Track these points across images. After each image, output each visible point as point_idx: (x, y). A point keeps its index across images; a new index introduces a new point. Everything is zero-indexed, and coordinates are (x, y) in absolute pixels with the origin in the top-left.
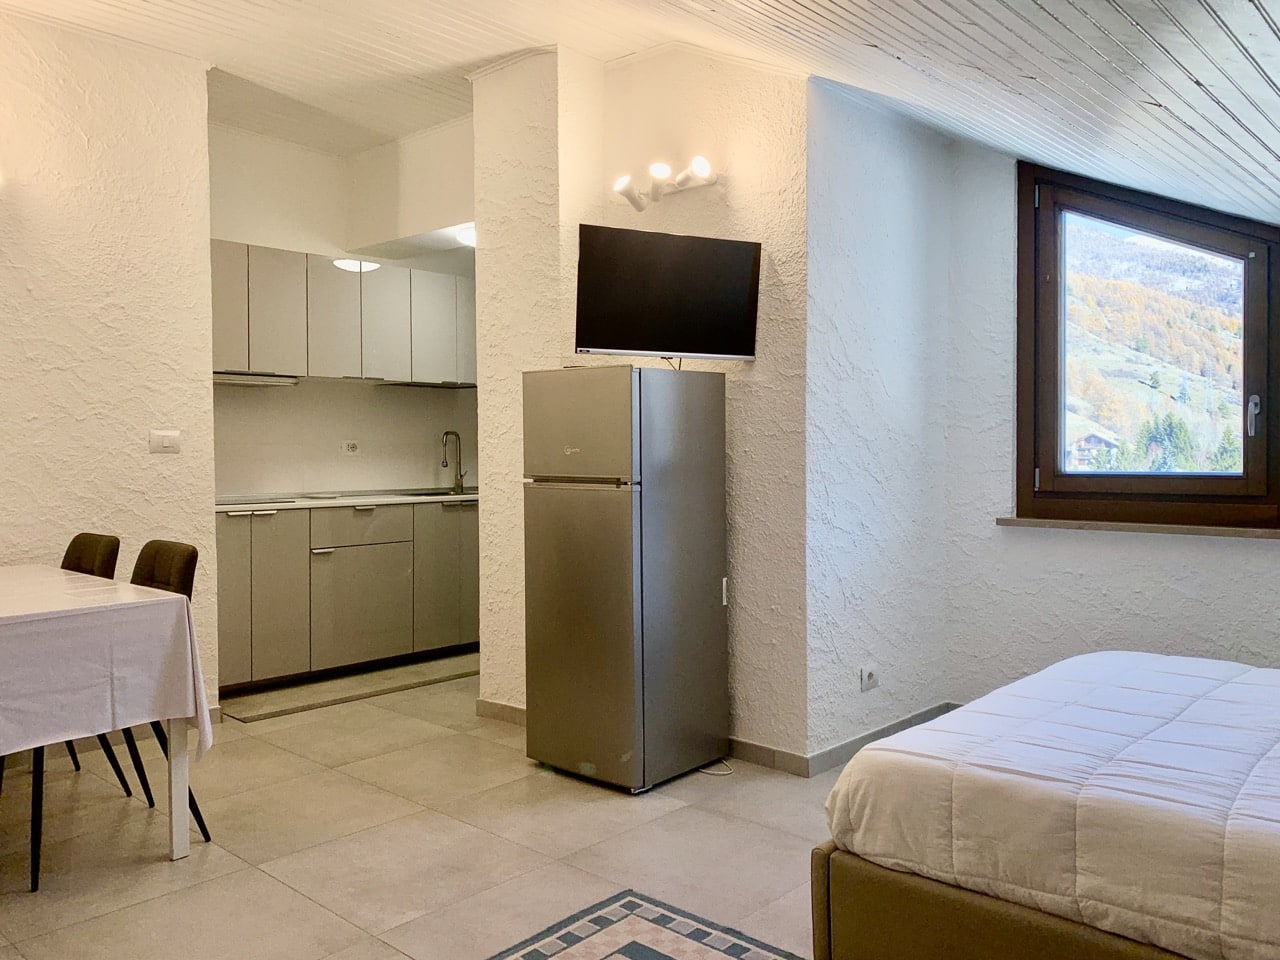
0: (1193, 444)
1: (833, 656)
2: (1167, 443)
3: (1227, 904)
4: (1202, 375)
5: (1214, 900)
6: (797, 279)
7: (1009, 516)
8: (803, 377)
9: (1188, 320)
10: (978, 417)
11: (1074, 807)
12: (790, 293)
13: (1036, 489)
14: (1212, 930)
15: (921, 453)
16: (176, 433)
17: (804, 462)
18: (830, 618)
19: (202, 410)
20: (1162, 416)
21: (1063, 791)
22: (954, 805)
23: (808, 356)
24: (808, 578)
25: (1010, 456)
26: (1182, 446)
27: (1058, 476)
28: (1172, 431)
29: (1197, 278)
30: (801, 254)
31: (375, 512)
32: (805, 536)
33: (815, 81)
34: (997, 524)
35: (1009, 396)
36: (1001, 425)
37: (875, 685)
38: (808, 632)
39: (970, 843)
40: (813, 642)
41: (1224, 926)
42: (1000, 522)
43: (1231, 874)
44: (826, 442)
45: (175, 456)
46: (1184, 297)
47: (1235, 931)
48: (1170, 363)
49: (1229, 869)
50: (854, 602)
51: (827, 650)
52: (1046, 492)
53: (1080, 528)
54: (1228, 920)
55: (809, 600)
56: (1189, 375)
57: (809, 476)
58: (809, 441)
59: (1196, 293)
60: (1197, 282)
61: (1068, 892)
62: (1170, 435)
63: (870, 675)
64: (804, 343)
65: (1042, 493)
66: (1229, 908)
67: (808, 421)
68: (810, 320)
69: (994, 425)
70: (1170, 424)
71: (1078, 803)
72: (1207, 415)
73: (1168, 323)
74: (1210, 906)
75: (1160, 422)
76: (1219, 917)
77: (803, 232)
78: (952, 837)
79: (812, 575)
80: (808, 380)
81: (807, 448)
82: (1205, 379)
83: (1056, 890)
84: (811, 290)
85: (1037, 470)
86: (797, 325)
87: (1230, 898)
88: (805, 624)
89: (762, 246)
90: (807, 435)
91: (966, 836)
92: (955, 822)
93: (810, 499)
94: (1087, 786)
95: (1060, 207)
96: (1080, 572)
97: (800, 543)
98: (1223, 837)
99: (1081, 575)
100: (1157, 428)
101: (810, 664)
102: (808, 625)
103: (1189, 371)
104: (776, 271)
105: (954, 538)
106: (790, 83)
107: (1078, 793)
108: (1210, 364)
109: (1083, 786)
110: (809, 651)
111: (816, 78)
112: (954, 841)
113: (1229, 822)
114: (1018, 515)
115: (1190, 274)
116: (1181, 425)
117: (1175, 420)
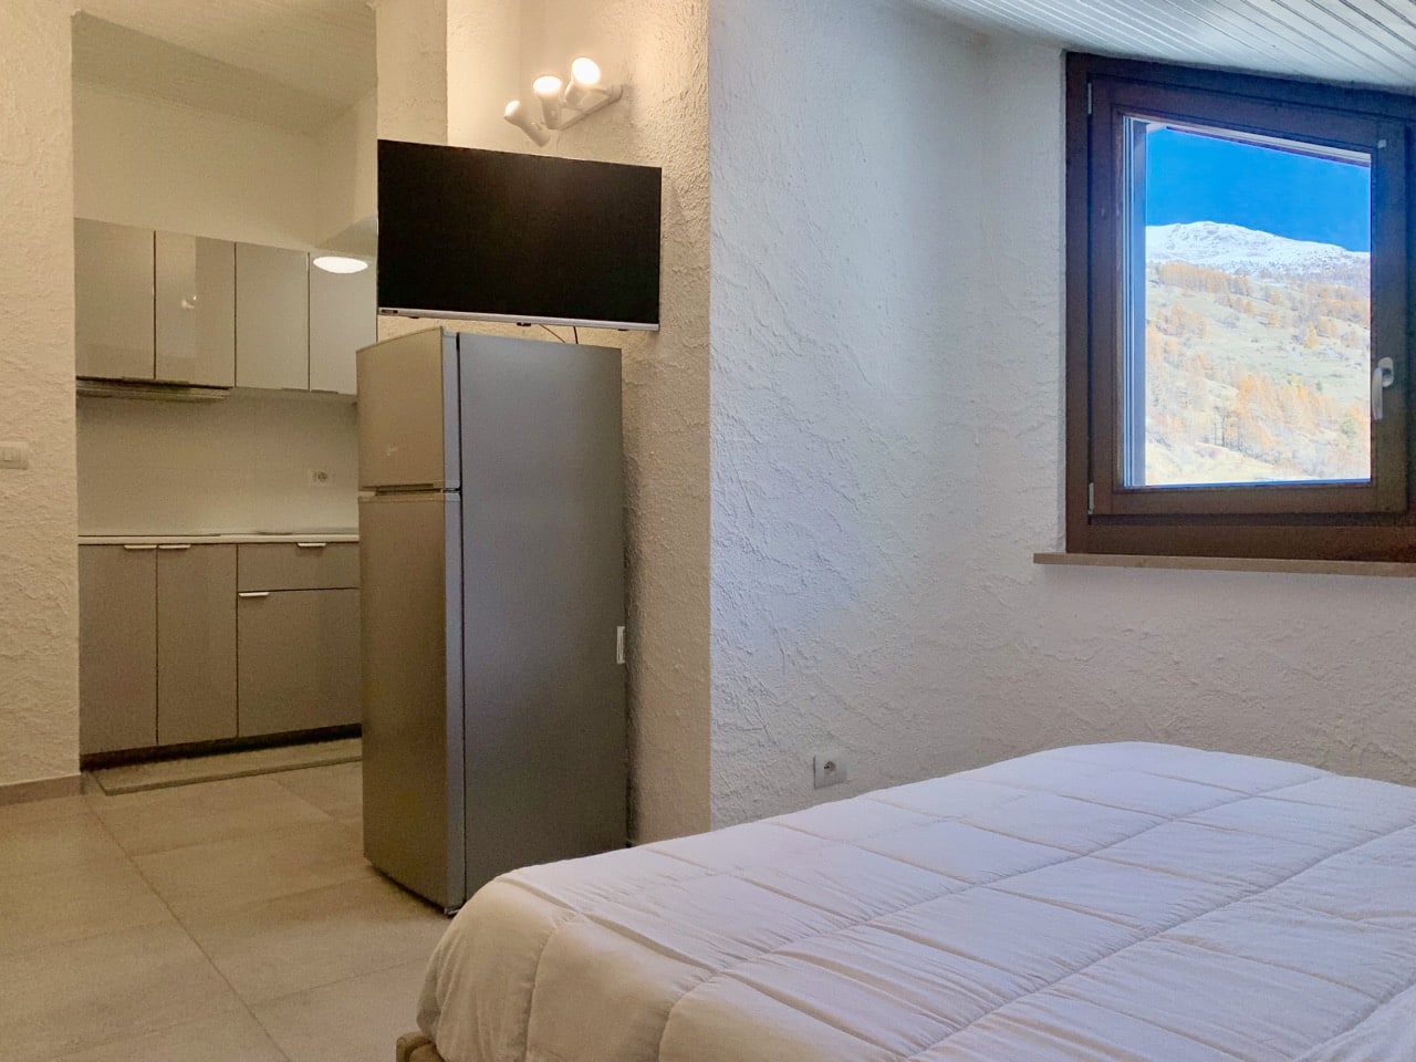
1: (761, 737)
6: (698, 213)
7: (1051, 550)
8: (705, 347)
11: (663, 1016)
12: (693, 232)
13: (1090, 513)
16: (21, 446)
17: (708, 464)
18: (755, 683)
19: (60, 418)
23: (711, 318)
24: (713, 626)
25: (1057, 467)
27: (1119, 492)
30: (703, 177)
31: (325, 552)
32: (709, 568)
34: (1036, 561)
37: (842, 779)
38: (712, 702)
40: (721, 715)
42: (1039, 558)
45: (22, 473)
50: (801, 662)
51: (749, 727)
52: (1102, 516)
58: (715, 436)
63: (829, 765)
64: (707, 300)
65: (1098, 518)
67: (713, 409)
68: (716, 269)
71: (673, 1010)
77: (705, 146)
79: (721, 623)
80: (712, 350)
81: (712, 445)
84: (715, 226)
85: (1092, 486)
86: (699, 275)
88: (709, 690)
89: (663, 172)
90: (712, 428)
94: (720, 974)
95: (1118, 109)
96: (1145, 630)
97: (704, 578)
99: (1147, 634)
101: (715, 746)
104: (679, 205)
105: (987, 583)
107: (690, 988)
109: (715, 974)
110: (714, 728)
114: (1068, 551)
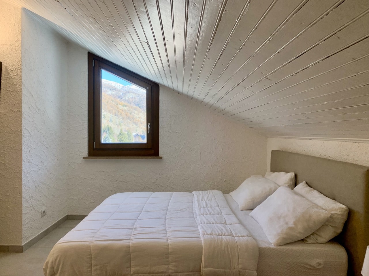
0: (114, 132)
1: (32, 208)
2: (107, 132)
3: (171, 265)
4: (115, 116)
5: (167, 265)
6: (18, 77)
7: (86, 156)
8: (20, 112)
9: (112, 102)
10: (77, 127)
11: (130, 247)
12: (15, 82)
13: (94, 148)
14: (168, 273)
15: (60, 138)
18: (30, 195)
20: (106, 126)
21: (125, 243)
22: (92, 256)
23: (23, 104)
24: (23, 182)
25: (87, 138)
26: (111, 133)
27: (101, 144)
28: (108, 129)
29: (114, 91)
30: (19, 68)
32: (22, 168)
33: (25, 10)
34: (83, 159)
35: (86, 121)
36: (84, 129)
37: (46, 214)
38: (23, 201)
39: (98, 267)
40: (24, 204)
41: (170, 271)
42: (84, 158)
43: (171, 256)
44: (29, 135)
46: (111, 96)
47: (173, 272)
48: (108, 112)
49: (170, 255)
50: (39, 188)
51: (30, 206)
52: (97, 149)
53: (107, 159)
54: (171, 269)
55: (23, 190)
56: (112, 115)
57: (23, 147)
58: (23, 134)
59: (113, 95)
60: (114, 92)
61: (129, 274)
62: (108, 130)
63: (44, 211)
64: (21, 100)
65: (96, 149)
66: (171, 266)
67: (23, 128)
68: (23, 92)
69: (82, 129)
70: (108, 127)
71: (130, 246)
72: (116, 126)
73: (107, 102)
74: (167, 266)
75: (106, 127)
76: (169, 269)
77: (20, 61)
78: (92, 267)
79: (24, 181)
80: (23, 113)
81: (23, 137)
82: (116, 117)
83: (125, 275)
84: (23, 81)
85: (94, 143)
87: (172, 262)
88: (22, 199)
89: (3, 63)
90: (23, 132)
91: (96, 265)
92: (92, 262)
93: (24, 154)
94: (131, 239)
95: (100, 67)
96: (107, 171)
97: (20, 171)
98: (168, 246)
99: (107, 172)
100: (105, 129)
101: (23, 212)
102: (23, 199)
103: (112, 114)
104: (9, 73)
105: (70, 164)
106: (14, 8)
107: (130, 243)
108: (117, 113)
109: (130, 240)
110: (23, 208)
111: (25, 9)
112: (92, 268)
113: (169, 241)
114: (89, 156)
115: (112, 90)
116: (111, 128)
117: (109, 127)
